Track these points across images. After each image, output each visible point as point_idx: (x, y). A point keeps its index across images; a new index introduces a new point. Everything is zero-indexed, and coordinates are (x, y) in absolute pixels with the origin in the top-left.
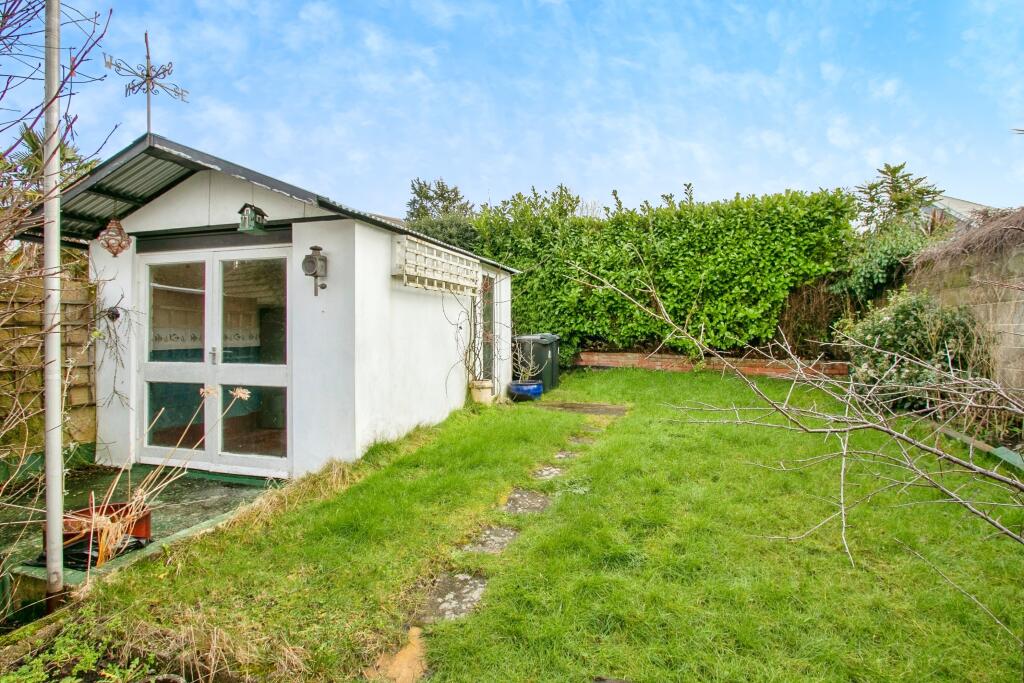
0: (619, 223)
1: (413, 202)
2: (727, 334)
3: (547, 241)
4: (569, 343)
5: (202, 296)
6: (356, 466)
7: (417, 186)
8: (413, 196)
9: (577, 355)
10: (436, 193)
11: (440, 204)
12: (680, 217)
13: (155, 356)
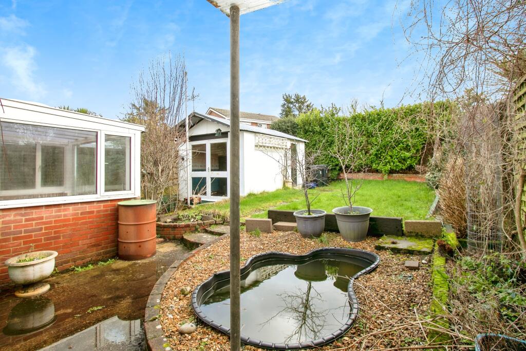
0: (354, 118)
1: (284, 104)
2: (398, 164)
3: (325, 128)
4: (335, 169)
5: (205, 153)
6: (245, 198)
7: (285, 97)
8: (283, 102)
9: (339, 174)
10: (294, 99)
11: (297, 105)
12: (378, 115)
13: (193, 170)
